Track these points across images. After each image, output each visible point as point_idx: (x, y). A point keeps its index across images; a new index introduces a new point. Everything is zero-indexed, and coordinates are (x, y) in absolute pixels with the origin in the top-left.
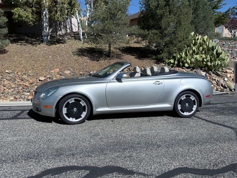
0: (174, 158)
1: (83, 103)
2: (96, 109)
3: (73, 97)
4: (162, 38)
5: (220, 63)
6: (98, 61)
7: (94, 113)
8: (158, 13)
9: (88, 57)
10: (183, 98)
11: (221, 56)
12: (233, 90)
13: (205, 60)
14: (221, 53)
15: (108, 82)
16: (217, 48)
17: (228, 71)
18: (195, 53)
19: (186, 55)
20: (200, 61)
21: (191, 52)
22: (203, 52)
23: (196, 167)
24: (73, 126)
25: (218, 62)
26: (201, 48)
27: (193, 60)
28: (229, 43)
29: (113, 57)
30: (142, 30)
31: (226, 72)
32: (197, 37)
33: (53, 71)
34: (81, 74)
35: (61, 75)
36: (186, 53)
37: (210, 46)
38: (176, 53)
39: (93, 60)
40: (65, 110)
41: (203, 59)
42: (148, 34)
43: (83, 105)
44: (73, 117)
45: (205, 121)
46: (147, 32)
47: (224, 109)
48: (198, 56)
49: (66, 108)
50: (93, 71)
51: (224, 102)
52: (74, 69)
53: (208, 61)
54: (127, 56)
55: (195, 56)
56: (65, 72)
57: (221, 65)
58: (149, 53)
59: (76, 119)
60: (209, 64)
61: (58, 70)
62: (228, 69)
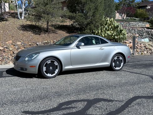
0: (128, 92)
1: (56, 63)
2: (64, 67)
3: (50, 59)
4: (86, 19)
5: (122, 37)
6: (40, 35)
7: (63, 70)
8: (82, 2)
9: (31, 32)
10: (116, 58)
11: (122, 32)
12: (132, 54)
13: (113, 34)
14: (123, 30)
15: (72, 49)
16: (120, 27)
17: (127, 42)
18: (107, 30)
19: (102, 31)
20: (110, 35)
21: (104, 29)
22: (111, 29)
23: (143, 95)
24: (51, 79)
25: (121, 36)
26: (110, 27)
27: (106, 34)
28: (123, 24)
29: (50, 32)
30: (71, 13)
31: (126, 43)
32: (107, 19)
33: (7, 43)
34: (30, 45)
35: (14, 45)
36: (101, 30)
37: (116, 25)
38: (95, 29)
39: (36, 34)
40: (44, 69)
41: (112, 34)
42: (76, 16)
43: (56, 65)
44: (50, 73)
45: (129, 73)
46: (75, 15)
47: (135, 65)
48: (109, 32)
49: (45, 67)
50: (39, 42)
51: (132, 61)
52: (23, 41)
53: (115, 35)
54: (60, 31)
55: (107, 32)
56: (17, 43)
57: (123, 39)
58: (74, 30)
59: (52, 74)
60: (116, 37)
61: (11, 41)
62: (127, 40)
